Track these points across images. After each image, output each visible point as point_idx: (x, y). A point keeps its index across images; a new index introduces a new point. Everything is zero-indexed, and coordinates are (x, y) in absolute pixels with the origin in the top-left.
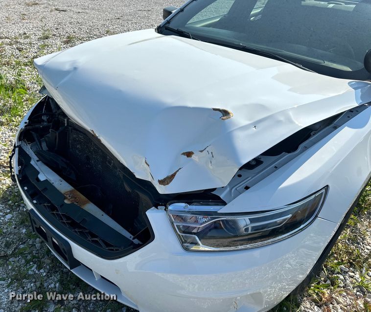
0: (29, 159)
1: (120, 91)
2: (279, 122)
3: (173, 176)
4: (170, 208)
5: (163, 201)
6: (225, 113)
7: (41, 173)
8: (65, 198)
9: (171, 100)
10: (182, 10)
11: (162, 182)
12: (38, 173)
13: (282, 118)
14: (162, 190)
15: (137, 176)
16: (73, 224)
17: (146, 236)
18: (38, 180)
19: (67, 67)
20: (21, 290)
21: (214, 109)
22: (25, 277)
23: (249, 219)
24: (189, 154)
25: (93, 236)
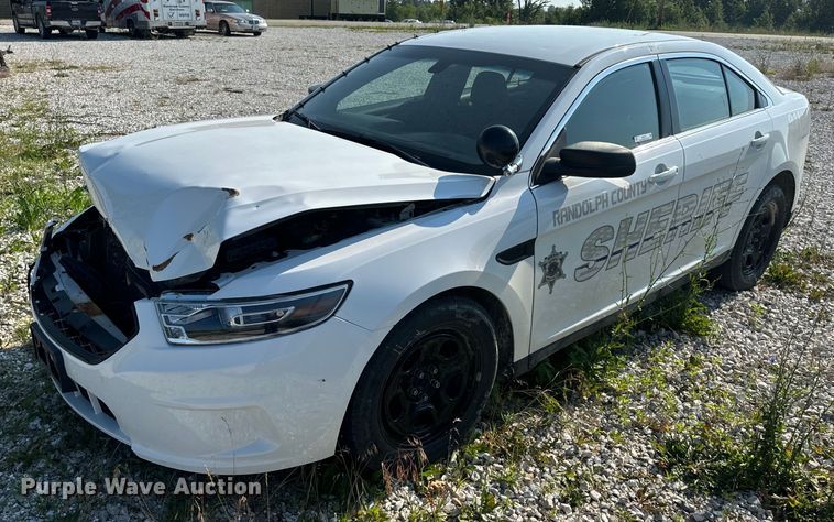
0: (53, 268)
1: (146, 175)
2: (287, 203)
3: (169, 261)
4: (162, 297)
5: (155, 290)
6: (233, 192)
7: (60, 284)
8: (74, 308)
9: (187, 182)
10: (323, 89)
11: (155, 268)
12: (57, 284)
13: (291, 200)
14: (156, 277)
15: (136, 265)
16: (71, 331)
17: (130, 328)
18: (54, 290)
21: (224, 189)
23: (242, 308)
24: (189, 237)
25: (87, 341)
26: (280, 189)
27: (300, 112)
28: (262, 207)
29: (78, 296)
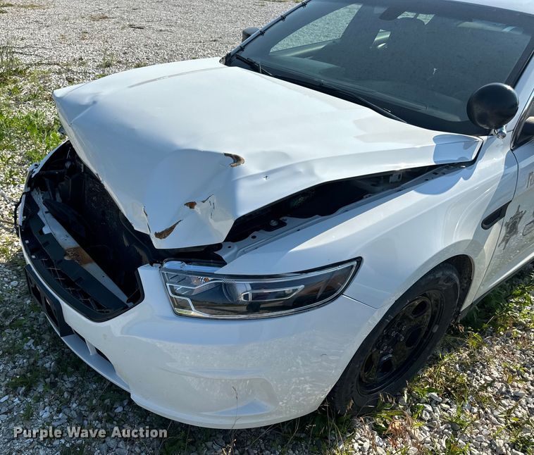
0: (38, 209)
1: (133, 130)
2: (297, 174)
3: (172, 229)
4: (166, 265)
5: (158, 257)
6: (237, 159)
7: (46, 225)
8: (66, 254)
9: (182, 142)
10: (262, 33)
11: (159, 235)
12: (44, 225)
13: (302, 170)
14: (158, 244)
15: (135, 229)
16: (68, 283)
18: (41, 232)
19: (87, 101)
20: (11, 365)
21: (226, 155)
22: (19, 352)
23: (251, 284)
24: (191, 205)
25: (86, 296)
26: (285, 156)
27: (243, 55)
28: (272, 177)
29: (66, 240)
